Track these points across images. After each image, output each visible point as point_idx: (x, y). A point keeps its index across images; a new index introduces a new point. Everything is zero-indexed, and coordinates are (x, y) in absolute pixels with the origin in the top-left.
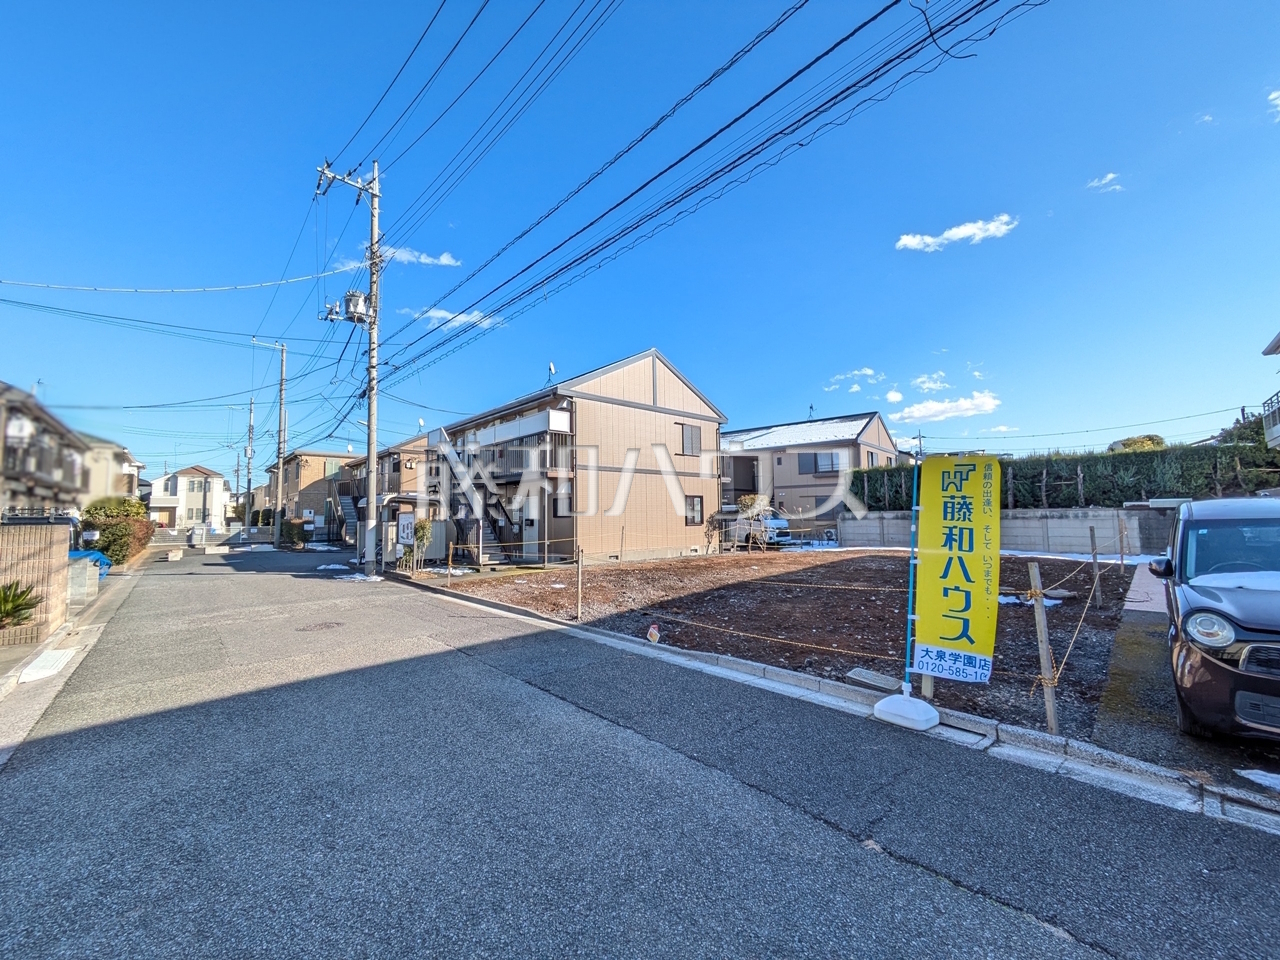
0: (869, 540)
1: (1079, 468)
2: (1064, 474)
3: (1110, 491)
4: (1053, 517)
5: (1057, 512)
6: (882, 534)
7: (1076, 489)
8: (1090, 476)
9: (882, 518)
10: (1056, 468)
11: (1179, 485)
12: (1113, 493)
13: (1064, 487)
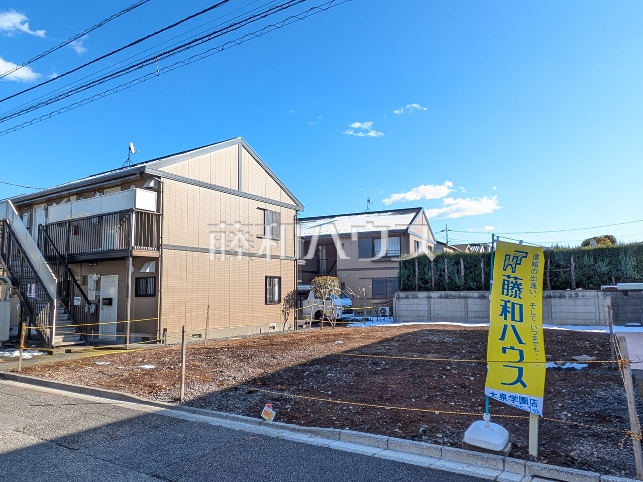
0: (418, 316)
1: (572, 259)
2: (562, 263)
3: (592, 277)
4: (555, 297)
5: (557, 293)
6: (429, 311)
7: (570, 275)
8: (580, 265)
9: (429, 297)
10: (557, 258)
11: (636, 273)
12: (594, 278)
13: (562, 273)
